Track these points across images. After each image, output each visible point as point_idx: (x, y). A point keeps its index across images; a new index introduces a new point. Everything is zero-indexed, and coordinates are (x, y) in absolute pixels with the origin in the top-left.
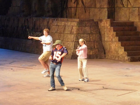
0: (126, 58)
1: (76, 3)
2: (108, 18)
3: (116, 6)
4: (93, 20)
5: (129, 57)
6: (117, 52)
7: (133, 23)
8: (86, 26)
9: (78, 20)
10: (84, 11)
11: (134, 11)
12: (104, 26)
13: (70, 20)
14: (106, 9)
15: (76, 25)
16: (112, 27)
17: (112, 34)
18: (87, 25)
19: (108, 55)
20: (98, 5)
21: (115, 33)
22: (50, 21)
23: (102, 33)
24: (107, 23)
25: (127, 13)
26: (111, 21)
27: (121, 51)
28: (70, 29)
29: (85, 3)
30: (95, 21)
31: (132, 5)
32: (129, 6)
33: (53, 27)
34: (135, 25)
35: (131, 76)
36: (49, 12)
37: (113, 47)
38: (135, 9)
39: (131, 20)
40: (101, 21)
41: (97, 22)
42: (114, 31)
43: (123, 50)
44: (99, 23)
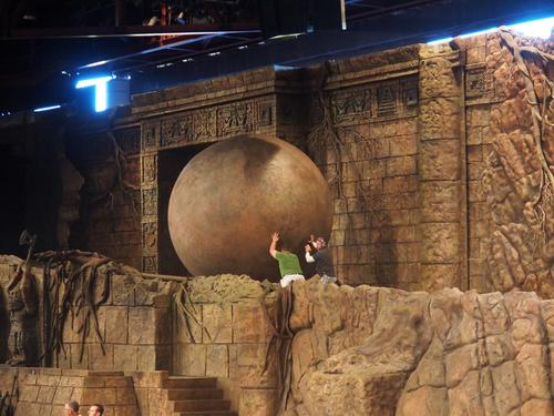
1: (82, 334)
2: (156, 369)
3: (175, 341)
4: (122, 374)
7: (215, 380)
8: (105, 387)
9: (86, 372)
10: (101, 352)
11: (217, 352)
12: (147, 388)
13: (68, 372)
14: (153, 347)
15: (81, 384)
16: (166, 390)
17: (165, 406)
18: (108, 384)
20: (134, 338)
21: (172, 404)
22: (21, 376)
23: (143, 403)
24: (154, 381)
25: (203, 357)
26: (162, 375)
28: (67, 394)
29: (102, 335)
30: (127, 374)
31: (213, 337)
32: (206, 341)
33: (27, 388)
34: (218, 387)
36: (17, 352)
38: (220, 347)
39: (210, 373)
40: (140, 375)
41: (132, 378)
42: (170, 399)
44: (136, 380)
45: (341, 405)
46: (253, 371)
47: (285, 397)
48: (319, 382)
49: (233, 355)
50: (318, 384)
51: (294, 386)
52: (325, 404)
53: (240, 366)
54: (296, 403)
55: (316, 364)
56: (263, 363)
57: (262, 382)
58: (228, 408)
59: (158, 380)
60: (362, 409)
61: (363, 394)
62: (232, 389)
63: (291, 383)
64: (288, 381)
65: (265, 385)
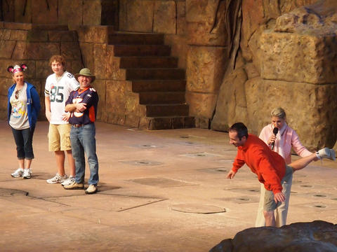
0: (144, 120)
2: (102, 24)
4: (66, 28)
5: (150, 118)
6: (123, 105)
7: (162, 36)
8: (48, 41)
9: (29, 26)
10: (45, 5)
11: (165, 7)
12: (92, 43)
13: (10, 25)
15: (24, 37)
16: (112, 46)
17: (111, 62)
18: (51, 40)
19: (101, 113)
21: (118, 59)
23: (88, 58)
24: (99, 36)
25: (149, 11)
26: (109, 30)
27: (133, 104)
28: (10, 48)
30: (71, 28)
34: (166, 42)
35: (154, 164)
37: (112, 94)
38: (167, 3)
39: (158, 29)
40: (85, 29)
41: (76, 32)
42: (116, 55)
43: (137, 101)
44: (81, 34)
45: (292, 65)
46: (202, 28)
47: (234, 55)
48: (270, 41)
49: (181, 11)
50: (269, 42)
51: (244, 44)
52: (274, 63)
53: (188, 23)
54: (246, 61)
55: (267, 23)
56: (212, 20)
57: (211, 39)
58: (176, 65)
59: (104, 35)
60: (313, 69)
61: (313, 53)
62: (179, 46)
63: (240, 41)
64: (237, 39)
65: (214, 42)
